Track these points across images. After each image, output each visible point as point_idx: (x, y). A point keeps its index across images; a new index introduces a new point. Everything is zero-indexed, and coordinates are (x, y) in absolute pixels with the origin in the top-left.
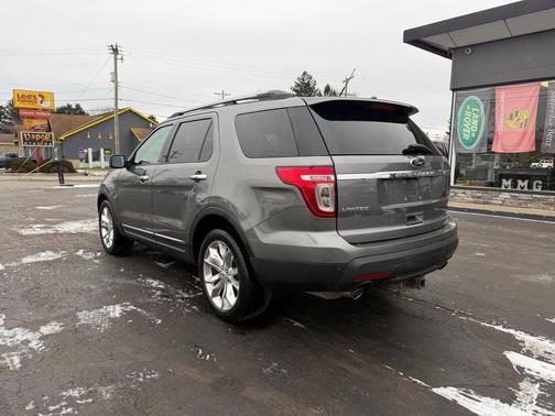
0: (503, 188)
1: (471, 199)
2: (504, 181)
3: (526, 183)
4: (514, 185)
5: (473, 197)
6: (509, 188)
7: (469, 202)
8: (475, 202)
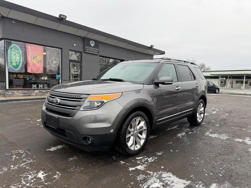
0: (33, 88)
1: (22, 95)
2: (33, 85)
3: (42, 85)
4: (38, 87)
5: (23, 93)
6: (36, 88)
7: (21, 96)
8: (24, 96)
